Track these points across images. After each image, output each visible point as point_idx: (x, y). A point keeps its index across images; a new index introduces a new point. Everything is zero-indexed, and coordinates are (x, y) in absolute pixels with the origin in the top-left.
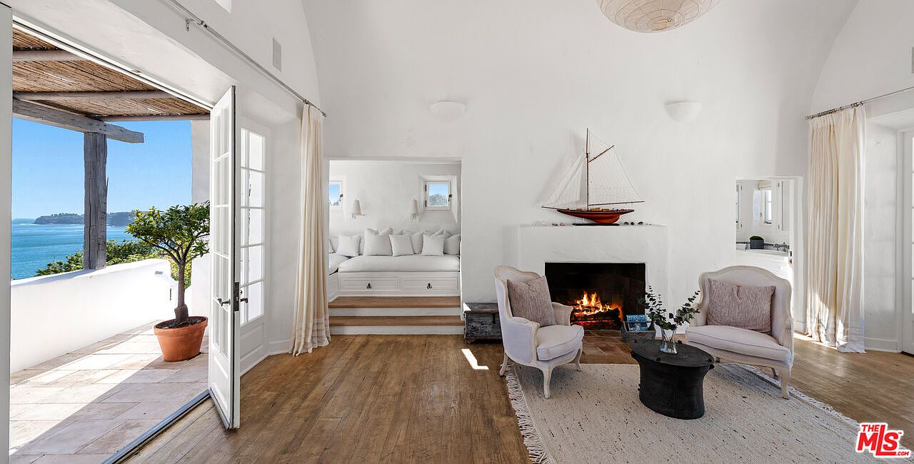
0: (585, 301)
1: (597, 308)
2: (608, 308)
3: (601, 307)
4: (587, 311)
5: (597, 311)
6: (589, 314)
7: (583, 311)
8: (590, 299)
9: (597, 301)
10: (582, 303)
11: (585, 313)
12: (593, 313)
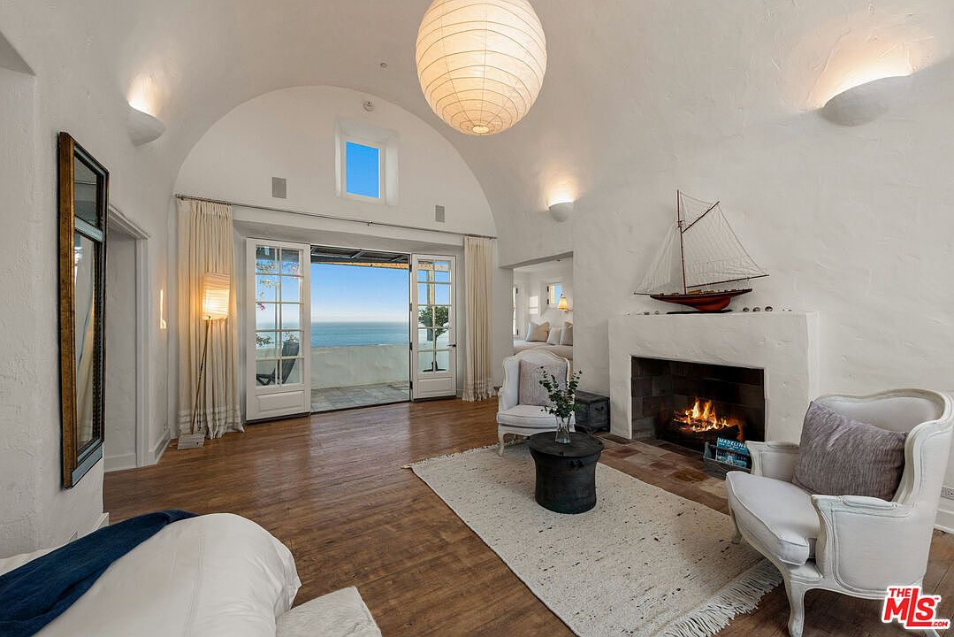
0: (696, 413)
1: (710, 423)
2: (725, 423)
3: (715, 422)
4: (697, 426)
5: (709, 428)
6: (699, 430)
7: (692, 426)
8: (701, 410)
9: (710, 412)
10: (691, 414)
11: (694, 428)
12: (703, 429)
